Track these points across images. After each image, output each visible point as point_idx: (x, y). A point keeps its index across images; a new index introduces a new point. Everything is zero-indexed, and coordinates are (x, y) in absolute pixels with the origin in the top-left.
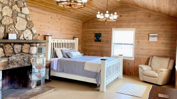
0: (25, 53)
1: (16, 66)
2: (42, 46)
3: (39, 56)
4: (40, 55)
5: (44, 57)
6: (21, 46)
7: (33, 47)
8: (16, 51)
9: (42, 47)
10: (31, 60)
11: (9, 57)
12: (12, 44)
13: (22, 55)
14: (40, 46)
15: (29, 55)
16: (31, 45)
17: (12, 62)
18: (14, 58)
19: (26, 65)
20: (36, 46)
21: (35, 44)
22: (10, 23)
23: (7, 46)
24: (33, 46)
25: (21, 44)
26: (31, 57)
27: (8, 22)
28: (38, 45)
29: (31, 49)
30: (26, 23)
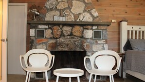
0: (77, 36)
1: (66, 49)
2: (101, 29)
3: (96, 42)
4: (99, 40)
5: (106, 44)
6: (71, 28)
7: (87, 31)
8: (65, 33)
9: (102, 31)
10: (85, 44)
11: (57, 38)
12: (61, 26)
13: (73, 38)
14: (97, 29)
15: (82, 39)
16: (85, 27)
17: (61, 44)
18: (62, 40)
19: (78, 49)
20: (92, 29)
21: (90, 27)
22: (65, 7)
23: (55, 27)
24: (88, 29)
25: (71, 26)
26: (85, 41)
27: (63, 6)
28: (94, 28)
29: (84, 32)
30: (84, 5)
